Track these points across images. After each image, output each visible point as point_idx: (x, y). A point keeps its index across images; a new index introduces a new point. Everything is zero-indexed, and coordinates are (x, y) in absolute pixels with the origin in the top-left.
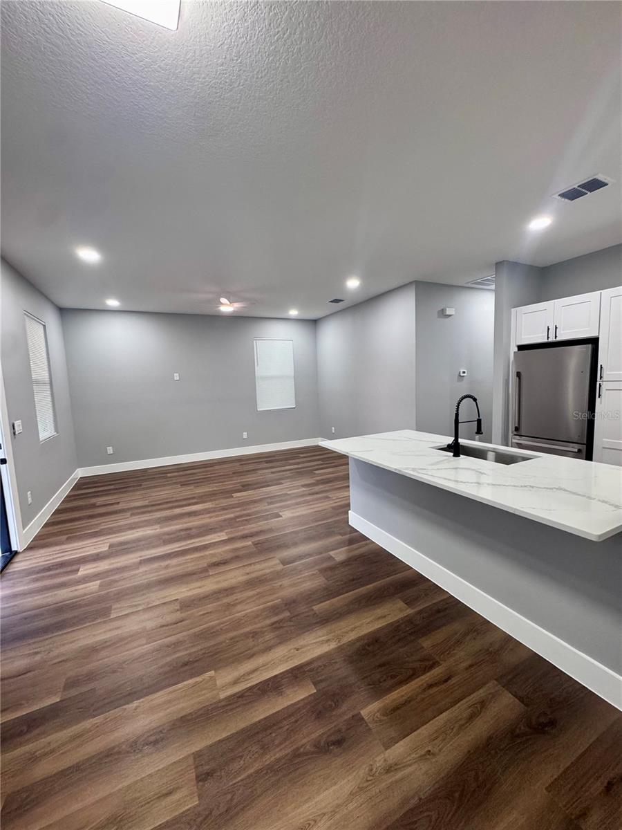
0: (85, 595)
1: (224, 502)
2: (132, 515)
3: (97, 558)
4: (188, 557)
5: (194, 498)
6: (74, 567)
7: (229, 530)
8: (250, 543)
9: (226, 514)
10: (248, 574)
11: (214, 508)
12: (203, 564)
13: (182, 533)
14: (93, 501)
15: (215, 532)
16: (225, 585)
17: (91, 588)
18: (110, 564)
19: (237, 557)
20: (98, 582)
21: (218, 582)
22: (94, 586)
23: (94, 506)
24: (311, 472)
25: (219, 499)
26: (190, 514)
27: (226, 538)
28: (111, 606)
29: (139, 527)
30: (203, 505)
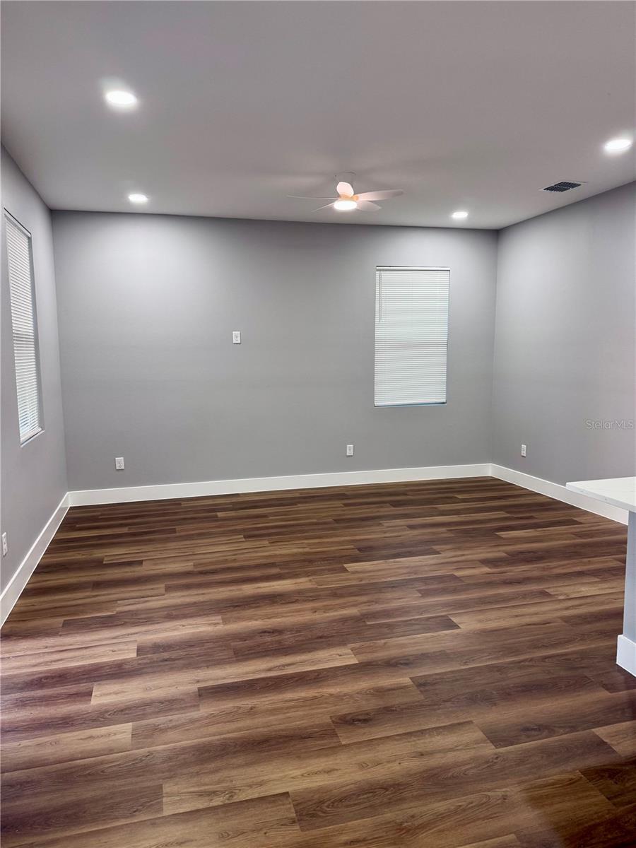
0: (111, 751)
1: (332, 581)
2: (168, 589)
3: (118, 672)
4: (289, 695)
5: (273, 565)
6: (83, 687)
7: (357, 645)
8: (406, 680)
9: (343, 607)
10: (422, 755)
11: (316, 590)
12: (322, 716)
13: (268, 639)
14: (98, 554)
15: (330, 645)
16: (378, 774)
17: (118, 737)
18: (146, 690)
19: (388, 710)
20: (129, 726)
21: (362, 766)
22: (122, 733)
23: (99, 564)
24: (490, 534)
25: (321, 572)
26: (274, 599)
27: (354, 661)
28: (161, 787)
29: (185, 616)
30: (294, 581)
